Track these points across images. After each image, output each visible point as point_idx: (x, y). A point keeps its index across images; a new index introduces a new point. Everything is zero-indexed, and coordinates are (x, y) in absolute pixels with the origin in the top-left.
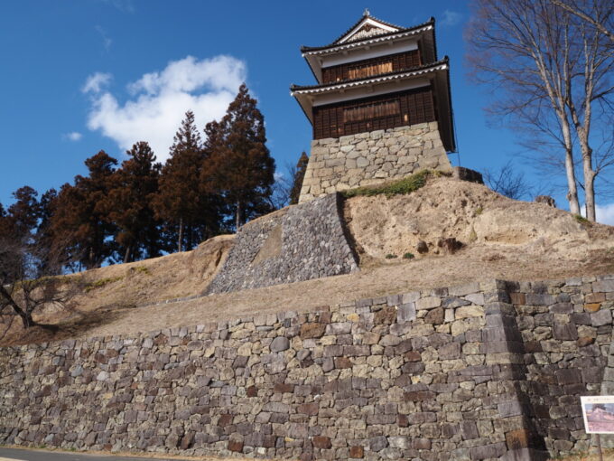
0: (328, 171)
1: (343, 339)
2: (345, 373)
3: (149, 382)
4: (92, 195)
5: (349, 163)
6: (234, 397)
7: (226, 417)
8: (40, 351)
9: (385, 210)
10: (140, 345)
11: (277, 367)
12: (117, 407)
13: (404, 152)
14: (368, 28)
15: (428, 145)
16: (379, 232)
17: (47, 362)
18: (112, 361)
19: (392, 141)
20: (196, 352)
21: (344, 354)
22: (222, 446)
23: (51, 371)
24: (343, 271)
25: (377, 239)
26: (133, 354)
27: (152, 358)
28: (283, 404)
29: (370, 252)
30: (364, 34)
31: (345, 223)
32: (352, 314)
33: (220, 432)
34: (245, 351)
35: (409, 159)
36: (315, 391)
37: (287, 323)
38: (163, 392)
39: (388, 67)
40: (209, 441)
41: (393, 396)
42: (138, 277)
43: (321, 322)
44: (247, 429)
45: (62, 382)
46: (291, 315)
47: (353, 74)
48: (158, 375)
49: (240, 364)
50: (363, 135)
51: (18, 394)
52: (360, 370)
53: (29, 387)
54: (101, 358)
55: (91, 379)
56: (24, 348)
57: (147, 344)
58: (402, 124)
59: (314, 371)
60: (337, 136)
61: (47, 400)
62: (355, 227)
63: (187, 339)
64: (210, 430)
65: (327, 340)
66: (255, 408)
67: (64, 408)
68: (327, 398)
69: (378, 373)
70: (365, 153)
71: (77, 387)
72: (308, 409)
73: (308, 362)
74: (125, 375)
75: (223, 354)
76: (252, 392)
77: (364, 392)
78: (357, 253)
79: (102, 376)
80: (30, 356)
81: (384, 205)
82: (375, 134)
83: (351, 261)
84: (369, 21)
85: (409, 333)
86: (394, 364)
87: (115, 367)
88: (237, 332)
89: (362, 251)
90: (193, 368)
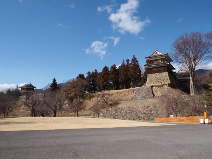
0: (150, 80)
1: (151, 109)
2: (151, 112)
3: (129, 113)
4: (106, 76)
5: (154, 79)
6: (139, 114)
7: (139, 117)
8: (112, 108)
9: (158, 90)
10: (127, 108)
11: (144, 111)
12: (125, 115)
13: (162, 77)
14: (157, 53)
15: (166, 76)
16: (157, 93)
17: (113, 110)
18: (123, 110)
19: (160, 75)
20: (134, 109)
21: (151, 110)
22: (139, 119)
23: (114, 111)
24: (152, 99)
25: (157, 94)
26: (126, 109)
27: (129, 110)
28: (145, 115)
29: (156, 95)
30: (156, 54)
31: (152, 91)
32: (152, 106)
33: (138, 118)
34: (140, 109)
35: (163, 78)
36: (148, 114)
37: (145, 107)
38: (131, 114)
39: (160, 61)
40: (137, 119)
41: (155, 115)
42: (119, 94)
43: (148, 107)
44: (141, 118)
45: (117, 112)
46: (145, 106)
47: (154, 62)
48: (130, 112)
49: (140, 111)
50: (156, 74)
51: (110, 114)
52: (153, 112)
53: (112, 113)
54: (121, 110)
55: (121, 112)
56: (109, 108)
57: (128, 108)
58: (162, 72)
59: (148, 112)
60: (152, 74)
61: (115, 115)
62: (154, 92)
63: (133, 108)
64: (137, 118)
65: (149, 109)
66: (142, 116)
67: (118, 116)
68: (149, 115)
69: (154, 112)
70: (156, 77)
71: (119, 113)
72: (147, 116)
73: (147, 111)
74: (125, 112)
75: (138, 110)
76: (141, 114)
77: (153, 114)
78: (154, 96)
79: (122, 112)
80: (110, 109)
81: (158, 89)
82: (158, 74)
83: (153, 97)
84: (157, 52)
85: (157, 108)
86: (156, 112)
87: (124, 111)
88: (139, 107)
89: (155, 95)
90: (134, 111)
